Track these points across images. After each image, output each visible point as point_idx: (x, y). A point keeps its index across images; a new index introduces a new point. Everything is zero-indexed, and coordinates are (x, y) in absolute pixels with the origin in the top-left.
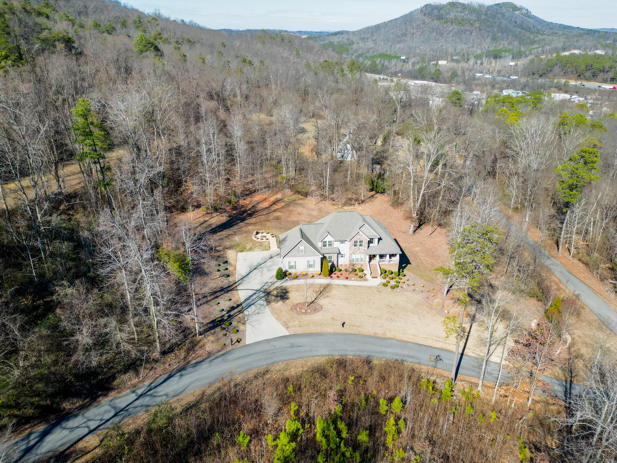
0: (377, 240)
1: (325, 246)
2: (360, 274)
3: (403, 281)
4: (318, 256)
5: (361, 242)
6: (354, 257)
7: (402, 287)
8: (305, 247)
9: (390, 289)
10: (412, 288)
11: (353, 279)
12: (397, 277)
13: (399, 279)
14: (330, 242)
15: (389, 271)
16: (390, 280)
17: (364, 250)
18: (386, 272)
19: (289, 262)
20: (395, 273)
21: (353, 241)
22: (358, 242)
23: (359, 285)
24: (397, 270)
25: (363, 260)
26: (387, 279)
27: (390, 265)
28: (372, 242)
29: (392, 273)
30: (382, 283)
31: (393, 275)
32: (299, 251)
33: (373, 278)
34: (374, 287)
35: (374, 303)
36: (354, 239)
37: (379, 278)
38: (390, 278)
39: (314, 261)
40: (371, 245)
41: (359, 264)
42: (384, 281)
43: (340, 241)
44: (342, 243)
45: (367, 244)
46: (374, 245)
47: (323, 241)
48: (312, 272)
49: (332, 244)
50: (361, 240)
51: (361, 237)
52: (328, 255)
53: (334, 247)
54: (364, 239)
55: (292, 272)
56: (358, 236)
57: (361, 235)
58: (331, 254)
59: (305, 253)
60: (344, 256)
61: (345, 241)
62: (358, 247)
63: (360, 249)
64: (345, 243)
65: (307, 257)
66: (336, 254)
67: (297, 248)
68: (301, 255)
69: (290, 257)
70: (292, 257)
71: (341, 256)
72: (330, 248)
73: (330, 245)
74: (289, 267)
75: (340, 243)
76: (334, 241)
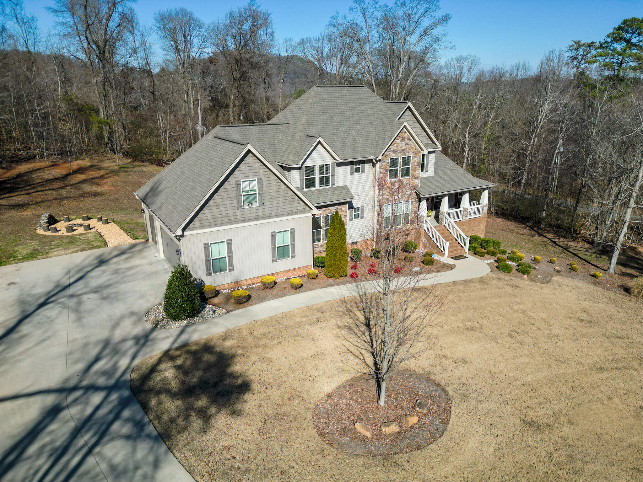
1: (311, 183)
4: (305, 211)
5: (406, 161)
9: (526, 277)
11: (417, 269)
14: (324, 169)
17: (413, 188)
19: (207, 249)
22: (400, 160)
24: (482, 236)
25: (410, 218)
27: (470, 223)
32: (241, 200)
33: (455, 259)
36: (390, 155)
39: (293, 232)
41: (400, 231)
42: (488, 261)
43: (351, 163)
44: (357, 170)
45: (420, 167)
46: (426, 173)
47: (304, 166)
48: (287, 274)
49: (330, 175)
50: (407, 154)
51: (407, 144)
52: (325, 211)
53: (336, 185)
54: (413, 151)
55: (222, 287)
56: (401, 141)
57: (406, 140)
58: (331, 207)
59: (261, 205)
60: (361, 213)
61: (364, 161)
62: (400, 181)
63: (403, 184)
64: (363, 171)
65: (270, 218)
66: (345, 205)
67: (234, 186)
68: (249, 212)
69: (211, 226)
70: (216, 225)
71: (354, 213)
72: (325, 190)
73: (325, 181)
74: (208, 269)
75: (352, 172)
76: (336, 166)
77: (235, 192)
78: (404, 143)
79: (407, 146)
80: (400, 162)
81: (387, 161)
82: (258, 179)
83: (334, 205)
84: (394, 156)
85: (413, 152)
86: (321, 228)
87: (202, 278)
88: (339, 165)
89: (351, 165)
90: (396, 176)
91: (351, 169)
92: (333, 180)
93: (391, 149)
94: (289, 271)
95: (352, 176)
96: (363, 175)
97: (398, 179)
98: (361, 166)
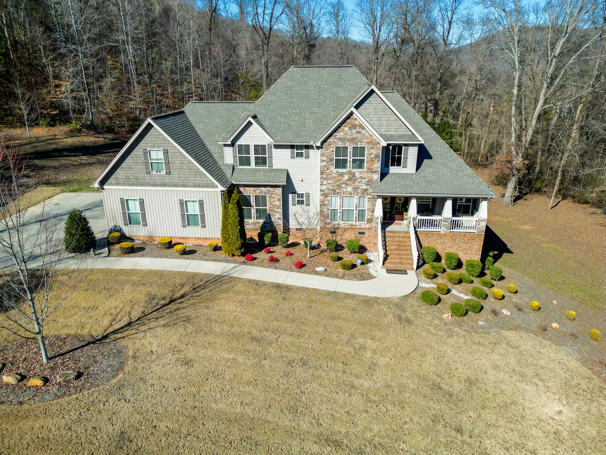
0: (412, 154)
1: (245, 161)
2: (348, 257)
3: (498, 291)
4: (213, 186)
5: (359, 151)
6: (336, 203)
7: (495, 313)
8: (166, 153)
9: (447, 316)
10: (535, 319)
11: (320, 269)
12: (476, 280)
13: (485, 284)
14: (260, 149)
15: (450, 257)
16: (450, 286)
17: (370, 183)
18: (438, 258)
19: (124, 203)
20: (471, 265)
21: (331, 149)
22: (350, 150)
23: (332, 289)
24: (477, 257)
25: (367, 216)
26: (442, 280)
27: (453, 237)
28: (397, 162)
29: (459, 265)
30: (419, 292)
31: (463, 271)
32: (149, 166)
33: (389, 271)
34: (387, 301)
35: (373, 367)
36: (335, 143)
37: (412, 274)
38: (451, 280)
39: (201, 203)
40: (393, 170)
41: (352, 228)
42: (428, 285)
43: (292, 147)
44: (300, 155)
45: (379, 161)
46: (404, 169)
47: (237, 143)
48: (198, 241)
49: (267, 156)
50: (359, 144)
51: (360, 132)
52: (254, 191)
53: (274, 167)
54: (368, 141)
55: (138, 238)
56: (350, 129)
57: (358, 128)
58: (262, 188)
59: (168, 173)
60: (306, 200)
61: (308, 146)
62: (349, 172)
63: (354, 176)
64: (308, 157)
65: (176, 187)
66: (278, 189)
67: (142, 153)
68: (157, 178)
69: (124, 185)
70: (129, 185)
71: (297, 199)
72: (260, 170)
73: (262, 161)
74: (125, 220)
75: (293, 156)
76: (273, 148)
77: (143, 159)
78: (354, 131)
79: (359, 135)
80: (350, 152)
81: (332, 149)
82: (164, 150)
83: (265, 186)
84: (340, 144)
85: (368, 143)
86: (251, 206)
87: (121, 226)
88: (277, 147)
89: (291, 148)
90: (344, 167)
91: (292, 153)
92: (271, 162)
93: (337, 137)
94: (200, 238)
95: (293, 160)
96: (307, 160)
97: (348, 170)
98: (304, 151)
